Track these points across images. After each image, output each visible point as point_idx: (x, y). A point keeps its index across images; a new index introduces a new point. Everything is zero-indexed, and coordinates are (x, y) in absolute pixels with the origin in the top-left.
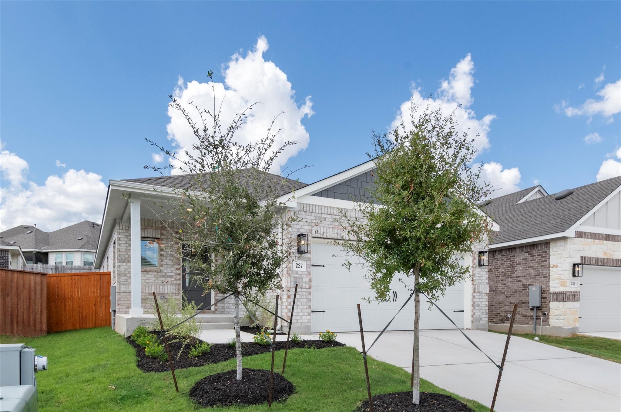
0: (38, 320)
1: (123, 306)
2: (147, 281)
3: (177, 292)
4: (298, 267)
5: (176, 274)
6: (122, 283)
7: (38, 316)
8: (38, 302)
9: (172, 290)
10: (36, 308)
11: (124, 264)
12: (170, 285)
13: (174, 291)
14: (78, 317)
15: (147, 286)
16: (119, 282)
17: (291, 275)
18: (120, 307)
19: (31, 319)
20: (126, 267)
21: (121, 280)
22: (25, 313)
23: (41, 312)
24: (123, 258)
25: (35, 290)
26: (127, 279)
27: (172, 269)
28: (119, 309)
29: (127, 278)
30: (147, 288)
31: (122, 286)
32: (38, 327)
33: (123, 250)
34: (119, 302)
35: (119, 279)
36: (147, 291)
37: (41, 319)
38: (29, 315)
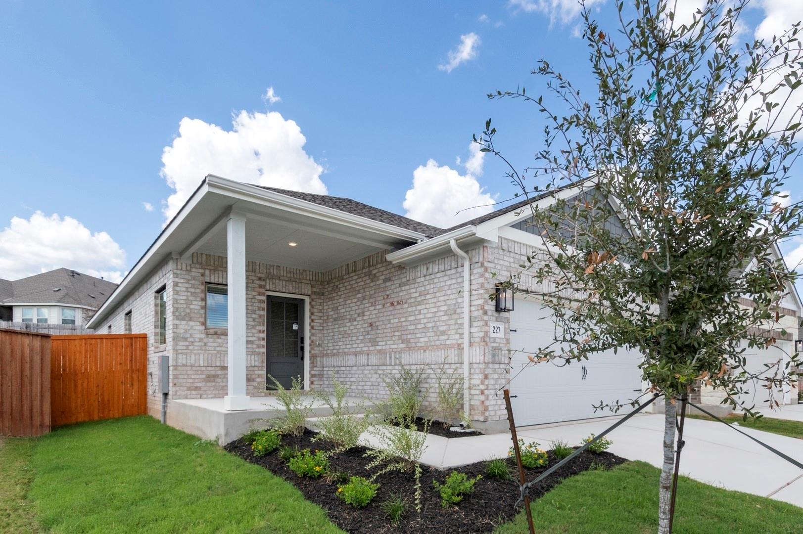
0: (36, 409)
1: (182, 386)
2: (218, 349)
3: (260, 365)
4: (495, 331)
5: (259, 339)
6: (180, 351)
7: (37, 403)
8: (37, 380)
9: (253, 362)
10: (34, 389)
11: (184, 322)
12: (251, 355)
13: (256, 364)
14: (97, 403)
15: (219, 356)
16: (175, 350)
17: (489, 344)
18: (177, 388)
19: (25, 407)
20: (186, 327)
21: (178, 347)
22: (14, 399)
23: (42, 396)
24: (183, 314)
25: (32, 361)
26: (187, 346)
27: (254, 331)
28: (176, 391)
29: (187, 343)
30: (218, 359)
31: (180, 356)
32: (37, 420)
33: (183, 302)
34: (176, 381)
35: (175, 345)
36: (218, 364)
37: (41, 407)
38: (22, 401)
